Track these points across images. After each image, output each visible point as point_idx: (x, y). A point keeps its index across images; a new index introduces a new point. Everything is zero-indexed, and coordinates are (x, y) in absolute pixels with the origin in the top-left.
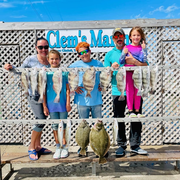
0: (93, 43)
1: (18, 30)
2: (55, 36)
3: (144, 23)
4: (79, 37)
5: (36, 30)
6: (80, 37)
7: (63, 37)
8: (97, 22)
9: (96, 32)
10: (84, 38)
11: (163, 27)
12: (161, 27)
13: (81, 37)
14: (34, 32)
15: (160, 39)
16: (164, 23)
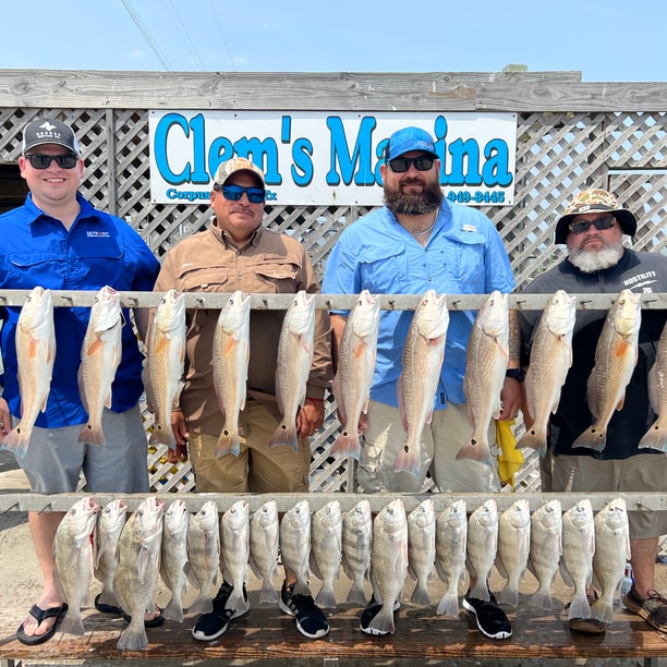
0: (338, 170)
1: (42, 109)
2: (188, 137)
3: (541, 95)
4: (284, 142)
5: (114, 110)
6: (289, 142)
7: (221, 142)
8: (353, 86)
9: (352, 126)
10: (303, 147)
11: (612, 113)
12: (606, 113)
13: (292, 142)
14: (104, 117)
15: (601, 162)
16: (619, 99)
